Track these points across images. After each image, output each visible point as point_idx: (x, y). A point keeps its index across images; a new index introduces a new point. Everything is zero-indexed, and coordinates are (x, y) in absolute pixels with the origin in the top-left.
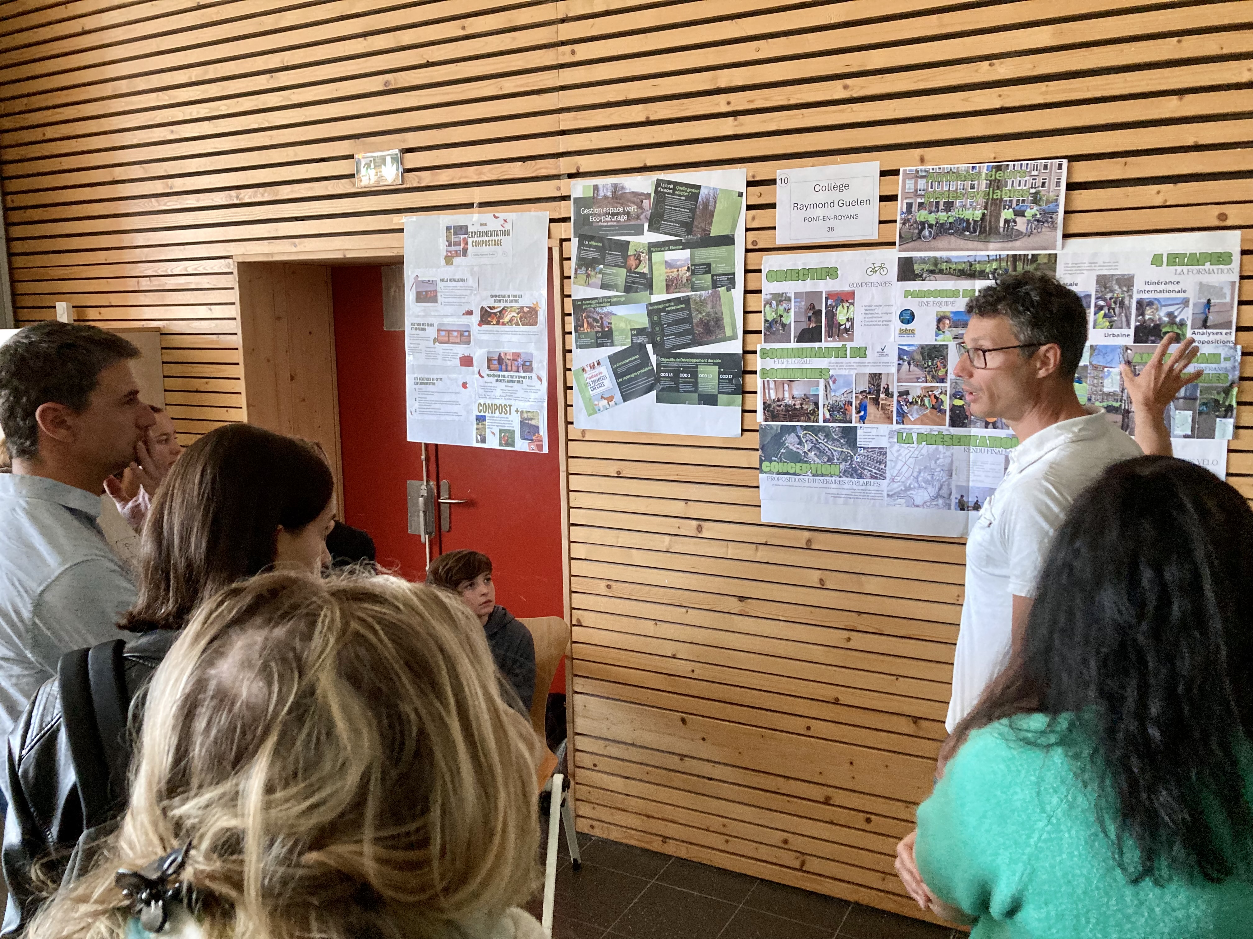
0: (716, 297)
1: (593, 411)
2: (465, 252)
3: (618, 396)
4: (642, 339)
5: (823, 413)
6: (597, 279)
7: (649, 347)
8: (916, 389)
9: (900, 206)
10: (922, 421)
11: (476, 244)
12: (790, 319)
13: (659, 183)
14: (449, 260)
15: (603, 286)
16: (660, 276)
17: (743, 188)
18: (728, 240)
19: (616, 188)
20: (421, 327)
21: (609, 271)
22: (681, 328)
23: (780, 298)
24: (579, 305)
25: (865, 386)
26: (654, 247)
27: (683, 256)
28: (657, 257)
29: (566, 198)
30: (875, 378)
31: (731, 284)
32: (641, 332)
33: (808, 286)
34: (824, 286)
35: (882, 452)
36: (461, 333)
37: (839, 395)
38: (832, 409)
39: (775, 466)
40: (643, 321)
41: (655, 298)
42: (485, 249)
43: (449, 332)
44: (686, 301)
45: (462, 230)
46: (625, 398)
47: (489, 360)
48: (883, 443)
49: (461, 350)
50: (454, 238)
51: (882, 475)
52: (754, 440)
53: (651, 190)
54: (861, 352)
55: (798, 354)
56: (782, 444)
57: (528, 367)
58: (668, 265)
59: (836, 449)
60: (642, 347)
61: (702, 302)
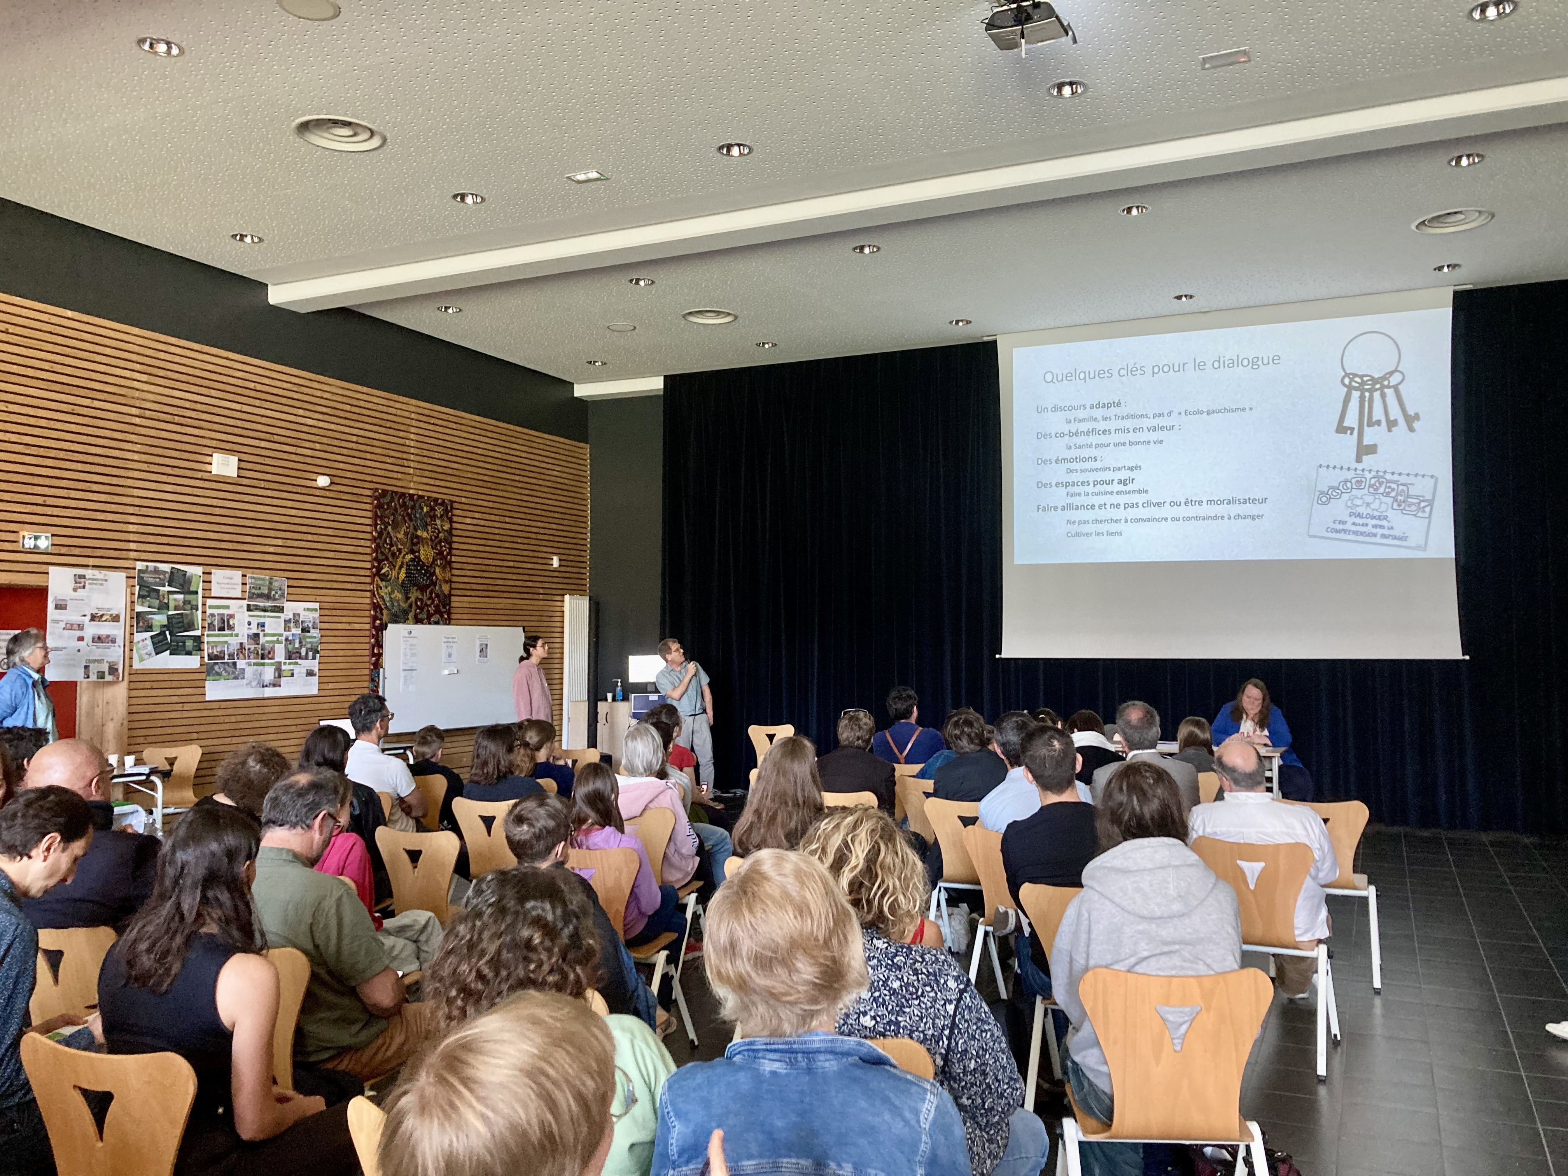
0: (192, 614)
1: (142, 660)
2: (84, 587)
3: (154, 653)
4: (165, 629)
5: (226, 657)
6: (147, 604)
7: (167, 633)
8: (252, 647)
9: (248, 587)
10: (254, 658)
11: (90, 584)
12: (216, 623)
13: (173, 568)
14: (75, 590)
15: (149, 607)
16: (172, 604)
17: (201, 574)
18: (196, 593)
19: (155, 567)
20: (56, 622)
21: (152, 600)
22: (180, 625)
23: (213, 615)
24: (138, 614)
25: (239, 647)
26: (169, 592)
27: (180, 597)
28: (171, 596)
29: (134, 569)
30: (241, 644)
31: (197, 610)
32: (164, 626)
33: (221, 611)
34: (226, 612)
35: (244, 670)
36: (79, 625)
37: (231, 650)
38: (229, 655)
39: (211, 678)
40: (165, 622)
41: (170, 613)
42: (94, 586)
43: (72, 625)
44: (182, 614)
45: (84, 577)
46: (157, 654)
47: (93, 638)
48: (243, 667)
49: (79, 633)
50: (78, 580)
51: (243, 678)
52: (204, 669)
53: (169, 570)
54: (237, 635)
55: (218, 636)
56: (213, 669)
57: (114, 641)
58: (175, 600)
59: (230, 670)
60: (164, 632)
61: (187, 615)
